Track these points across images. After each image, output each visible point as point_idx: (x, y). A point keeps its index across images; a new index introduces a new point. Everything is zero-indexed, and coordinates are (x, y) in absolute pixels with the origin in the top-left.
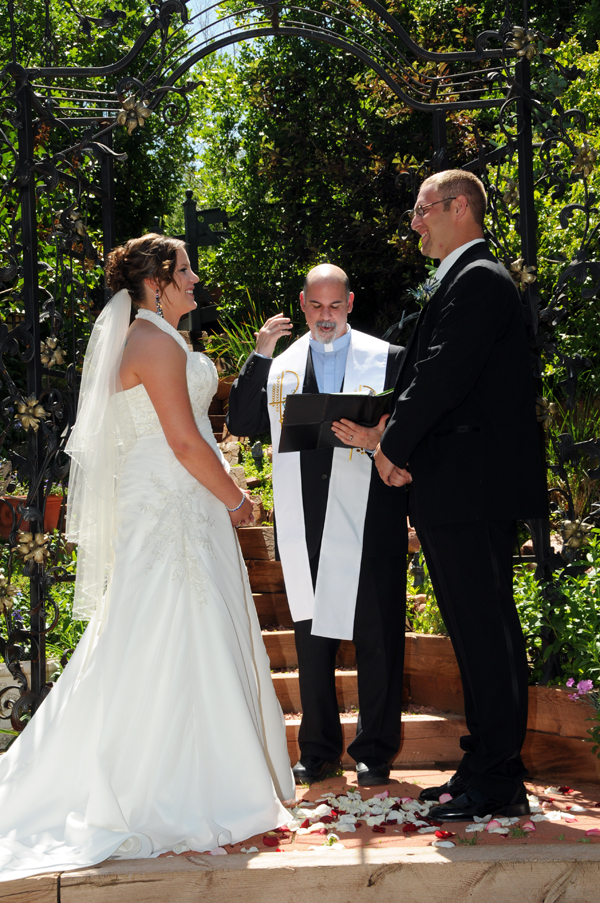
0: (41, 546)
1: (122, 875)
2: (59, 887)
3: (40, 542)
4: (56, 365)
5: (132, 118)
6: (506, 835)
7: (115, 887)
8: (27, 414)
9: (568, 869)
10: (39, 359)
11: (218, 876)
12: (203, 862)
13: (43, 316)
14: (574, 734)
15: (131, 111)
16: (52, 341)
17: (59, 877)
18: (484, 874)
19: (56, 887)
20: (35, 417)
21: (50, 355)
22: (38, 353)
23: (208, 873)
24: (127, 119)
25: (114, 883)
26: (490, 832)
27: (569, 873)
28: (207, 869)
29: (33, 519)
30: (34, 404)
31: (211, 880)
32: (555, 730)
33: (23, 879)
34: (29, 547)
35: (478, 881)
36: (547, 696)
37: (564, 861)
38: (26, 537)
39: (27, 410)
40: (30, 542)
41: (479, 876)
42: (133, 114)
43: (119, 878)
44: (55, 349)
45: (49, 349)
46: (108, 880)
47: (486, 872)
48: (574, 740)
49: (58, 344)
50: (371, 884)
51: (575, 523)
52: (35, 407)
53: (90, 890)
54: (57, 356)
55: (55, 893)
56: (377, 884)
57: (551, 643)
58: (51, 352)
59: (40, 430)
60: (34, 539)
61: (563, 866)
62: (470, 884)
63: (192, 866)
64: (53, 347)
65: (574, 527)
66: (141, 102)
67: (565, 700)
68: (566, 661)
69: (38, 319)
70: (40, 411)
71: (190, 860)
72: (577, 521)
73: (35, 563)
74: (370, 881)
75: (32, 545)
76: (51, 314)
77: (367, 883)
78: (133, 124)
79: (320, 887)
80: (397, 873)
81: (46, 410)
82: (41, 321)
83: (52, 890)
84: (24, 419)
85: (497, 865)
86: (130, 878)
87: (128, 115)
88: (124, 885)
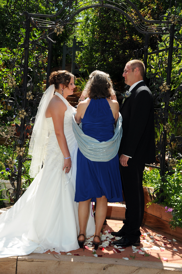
0: (22, 151)
1: (35, 259)
2: (17, 261)
3: (22, 150)
4: (31, 100)
5: (58, 31)
6: (143, 255)
7: (32, 262)
8: (21, 114)
9: (160, 271)
10: (26, 97)
11: (61, 263)
12: (58, 257)
13: (28, 85)
14: (165, 220)
15: (58, 29)
16: (30, 93)
17: (17, 258)
18: (136, 270)
19: (16, 261)
20: (23, 115)
21: (29, 97)
22: (26, 96)
23: (59, 261)
24: (57, 31)
25: (32, 261)
26: (139, 253)
27: (160, 272)
28: (59, 260)
29: (20, 144)
30: (24, 111)
31: (59, 263)
32: (160, 217)
33: (8, 257)
34: (19, 151)
35: (134, 272)
36: (159, 207)
37: (159, 269)
38: (18, 148)
39: (21, 112)
40: (19, 150)
41: (135, 270)
42: (59, 30)
43: (34, 260)
44: (31, 95)
45: (29, 95)
46: (31, 260)
47: (137, 269)
48: (165, 221)
49: (32, 93)
50: (104, 269)
51: (172, 159)
52: (24, 112)
53: (25, 263)
54: (31, 97)
55: (16, 262)
56: (106, 269)
57: (162, 192)
58: (30, 96)
59: (24, 118)
60: (20, 149)
61: (159, 270)
62: (132, 272)
63: (55, 258)
64: (30, 94)
65: (172, 160)
66: (61, 26)
67: (164, 210)
68: (166, 198)
69: (27, 85)
70: (25, 113)
71: (54, 256)
72: (173, 159)
73: (20, 156)
74: (104, 268)
75: (20, 151)
76: (31, 84)
77: (103, 269)
78: (58, 33)
79: (90, 269)
80: (112, 267)
81: (27, 113)
82: (28, 86)
83: (15, 261)
84: (20, 115)
85: (140, 268)
86: (37, 260)
87: (57, 30)
88: (35, 262)
